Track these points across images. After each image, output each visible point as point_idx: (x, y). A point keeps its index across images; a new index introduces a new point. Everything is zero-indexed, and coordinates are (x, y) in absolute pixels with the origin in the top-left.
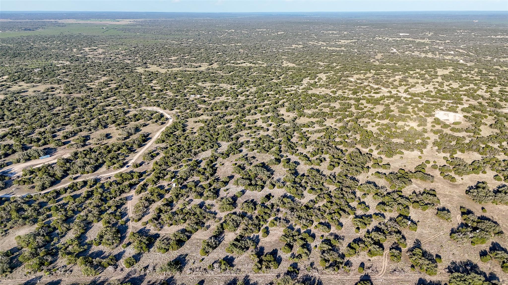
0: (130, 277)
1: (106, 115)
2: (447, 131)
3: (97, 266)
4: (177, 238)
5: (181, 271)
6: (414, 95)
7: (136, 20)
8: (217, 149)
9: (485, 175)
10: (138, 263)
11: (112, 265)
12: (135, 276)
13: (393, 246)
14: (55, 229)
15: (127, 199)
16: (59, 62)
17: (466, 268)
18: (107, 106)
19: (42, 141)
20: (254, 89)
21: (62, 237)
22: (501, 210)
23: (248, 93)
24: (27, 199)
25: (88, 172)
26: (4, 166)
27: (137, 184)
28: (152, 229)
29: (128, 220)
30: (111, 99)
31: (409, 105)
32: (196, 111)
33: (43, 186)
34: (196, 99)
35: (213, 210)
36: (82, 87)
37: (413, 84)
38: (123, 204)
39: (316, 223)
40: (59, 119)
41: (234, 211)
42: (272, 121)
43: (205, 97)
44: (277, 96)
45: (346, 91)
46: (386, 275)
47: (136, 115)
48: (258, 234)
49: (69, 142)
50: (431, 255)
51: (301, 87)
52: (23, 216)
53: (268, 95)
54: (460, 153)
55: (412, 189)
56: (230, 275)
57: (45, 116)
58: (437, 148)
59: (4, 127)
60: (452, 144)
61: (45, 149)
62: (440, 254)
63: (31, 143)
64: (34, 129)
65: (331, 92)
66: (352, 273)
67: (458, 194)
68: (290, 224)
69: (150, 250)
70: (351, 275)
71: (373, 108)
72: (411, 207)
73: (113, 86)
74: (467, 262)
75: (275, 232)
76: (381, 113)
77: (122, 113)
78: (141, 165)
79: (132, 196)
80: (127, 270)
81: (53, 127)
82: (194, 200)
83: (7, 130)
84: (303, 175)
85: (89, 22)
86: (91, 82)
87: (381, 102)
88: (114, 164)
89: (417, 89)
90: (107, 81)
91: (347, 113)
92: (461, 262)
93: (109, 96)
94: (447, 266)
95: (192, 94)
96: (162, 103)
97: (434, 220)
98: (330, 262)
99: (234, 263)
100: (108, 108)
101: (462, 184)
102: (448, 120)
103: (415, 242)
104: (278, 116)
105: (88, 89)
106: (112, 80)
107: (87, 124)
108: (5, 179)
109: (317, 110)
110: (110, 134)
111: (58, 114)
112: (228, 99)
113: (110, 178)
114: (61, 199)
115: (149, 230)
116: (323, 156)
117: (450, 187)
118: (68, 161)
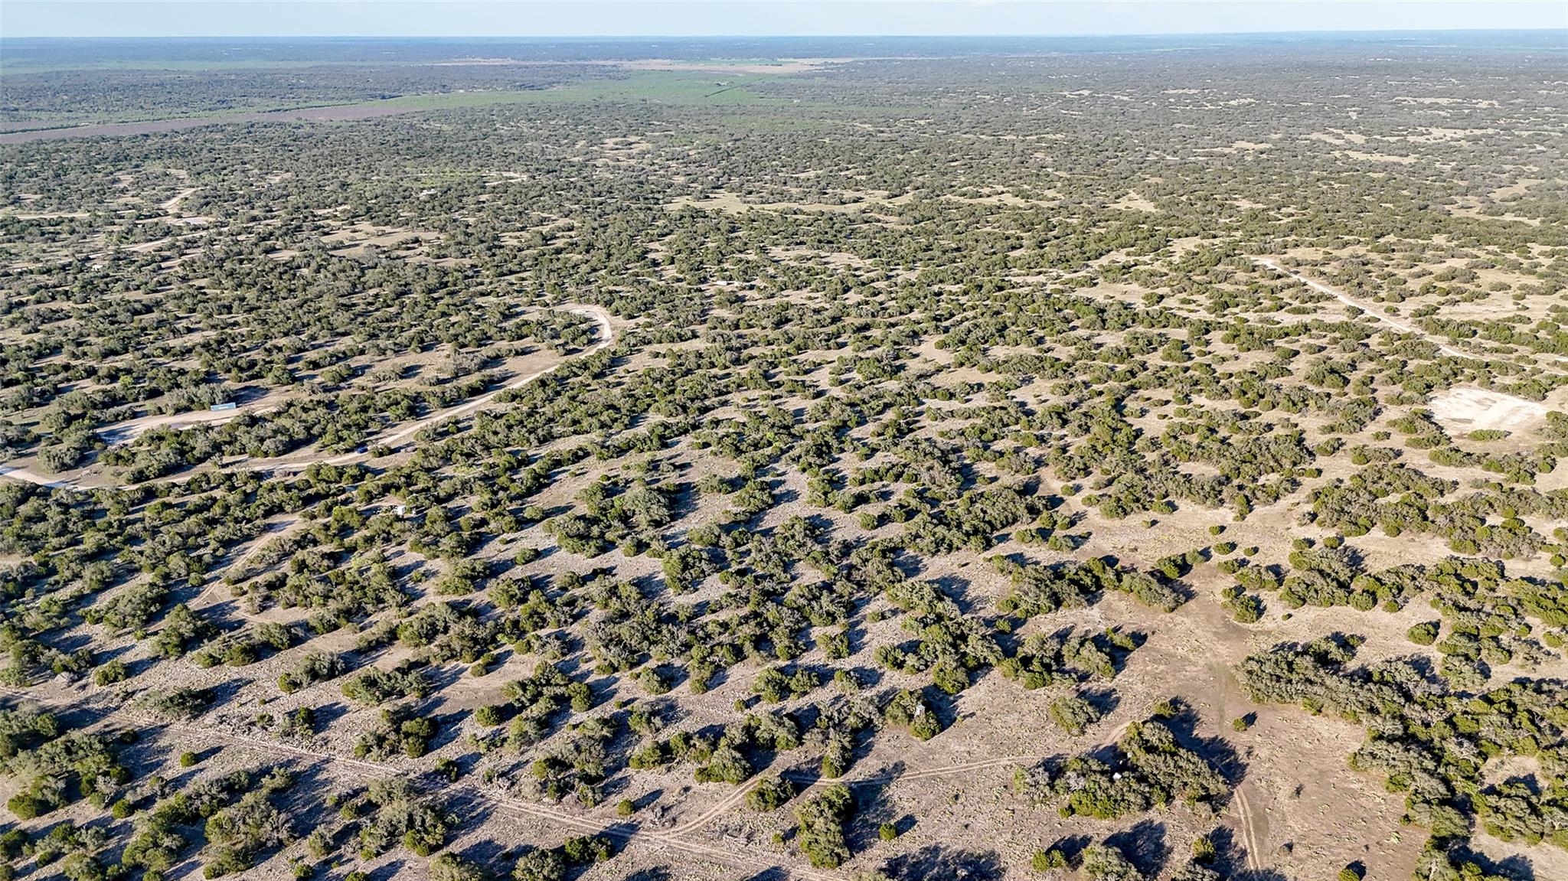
0: (85, 707)
1: (453, 319)
2: (1417, 458)
3: (48, 667)
4: (264, 638)
5: (195, 717)
6: (1442, 327)
7: (829, 61)
8: (618, 433)
9: (1388, 618)
10: (128, 681)
11: (71, 671)
12: (96, 706)
13: (804, 766)
14: (54, 571)
15: (269, 528)
16: (505, 174)
17: (955, 870)
18: (483, 294)
19: (257, 369)
20: (913, 276)
21: (49, 591)
22: (1310, 734)
23: (881, 285)
24: (80, 498)
25: (266, 454)
26: (124, 419)
27: (334, 495)
28: (243, 610)
29: (217, 578)
30: (512, 278)
31: (1371, 359)
32: (692, 327)
33: (141, 472)
34: (721, 292)
35: (421, 587)
36: (482, 242)
37: (1485, 289)
38: (249, 538)
39: (652, 664)
40: (341, 319)
41: (469, 596)
42: (859, 372)
43: (752, 288)
44: (963, 299)
45: (1202, 299)
46: (687, 837)
47: (526, 323)
48: (466, 665)
49: (314, 376)
50: (890, 815)
51: (1067, 276)
52: (27, 532)
53: (940, 294)
54: (1382, 534)
55: (1072, 619)
56: (291, 749)
57: (319, 310)
58: (1310, 508)
59: (214, 327)
60: (1381, 501)
61: (246, 388)
62: (919, 818)
63: (229, 371)
64: (266, 337)
65: (1146, 297)
66: (598, 810)
67: (1214, 660)
68: (578, 653)
69: (189, 654)
70: (588, 816)
71: (1224, 360)
72: (996, 673)
73: (560, 243)
74: (980, 857)
75: (519, 667)
76: (1239, 375)
77: (498, 316)
78: (397, 450)
79: (291, 523)
80: (95, 689)
81: (313, 338)
82: (408, 554)
83: (213, 334)
84: (767, 533)
85: (701, 66)
86: (522, 229)
87: (1278, 343)
88: (341, 439)
89: (1483, 308)
90: (560, 229)
91: (1121, 368)
92: (959, 854)
93: (516, 268)
94: (900, 854)
95: (723, 279)
96: (621, 298)
97: (1030, 720)
98: (574, 771)
99: (333, 723)
100: (479, 301)
101: (1269, 633)
102: (1469, 421)
103: (883, 770)
104: (897, 358)
105: (489, 249)
106: (571, 229)
107: (390, 337)
108: (92, 448)
109: (1033, 351)
110: (420, 367)
111: (354, 305)
112: (810, 298)
113: (295, 474)
114: (143, 509)
115: (237, 608)
116: (893, 487)
117: (1215, 634)
118: (253, 421)
